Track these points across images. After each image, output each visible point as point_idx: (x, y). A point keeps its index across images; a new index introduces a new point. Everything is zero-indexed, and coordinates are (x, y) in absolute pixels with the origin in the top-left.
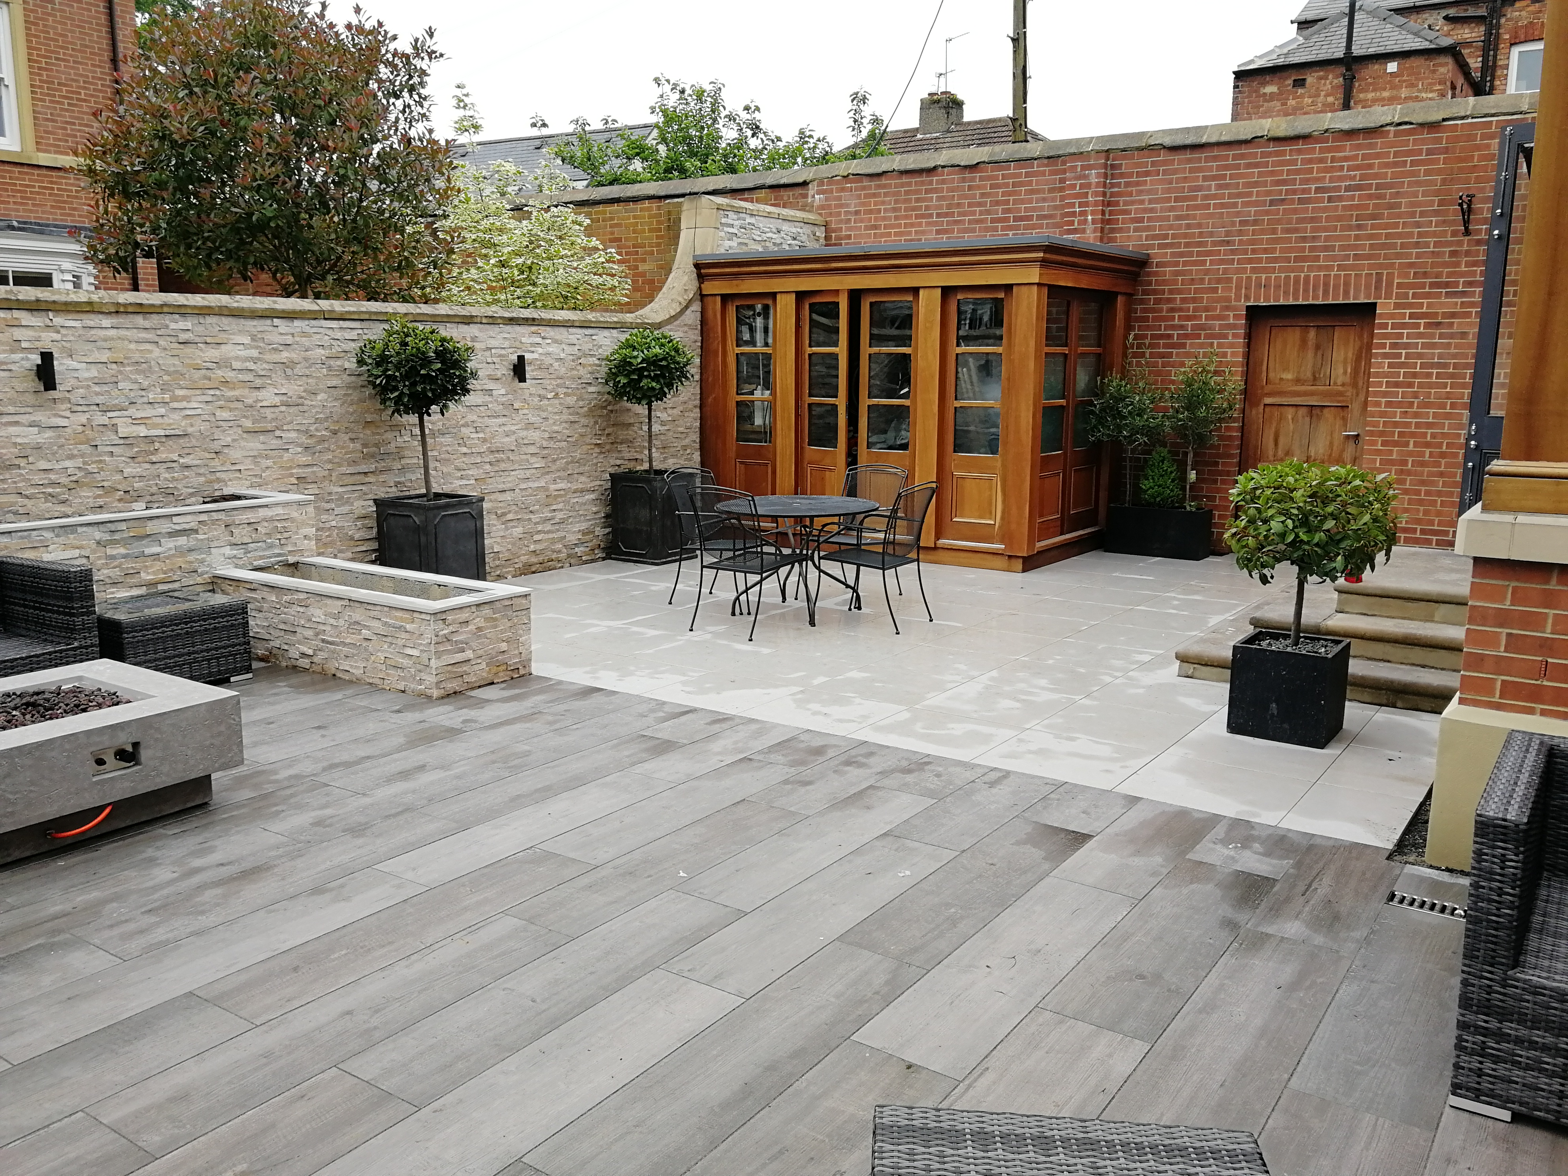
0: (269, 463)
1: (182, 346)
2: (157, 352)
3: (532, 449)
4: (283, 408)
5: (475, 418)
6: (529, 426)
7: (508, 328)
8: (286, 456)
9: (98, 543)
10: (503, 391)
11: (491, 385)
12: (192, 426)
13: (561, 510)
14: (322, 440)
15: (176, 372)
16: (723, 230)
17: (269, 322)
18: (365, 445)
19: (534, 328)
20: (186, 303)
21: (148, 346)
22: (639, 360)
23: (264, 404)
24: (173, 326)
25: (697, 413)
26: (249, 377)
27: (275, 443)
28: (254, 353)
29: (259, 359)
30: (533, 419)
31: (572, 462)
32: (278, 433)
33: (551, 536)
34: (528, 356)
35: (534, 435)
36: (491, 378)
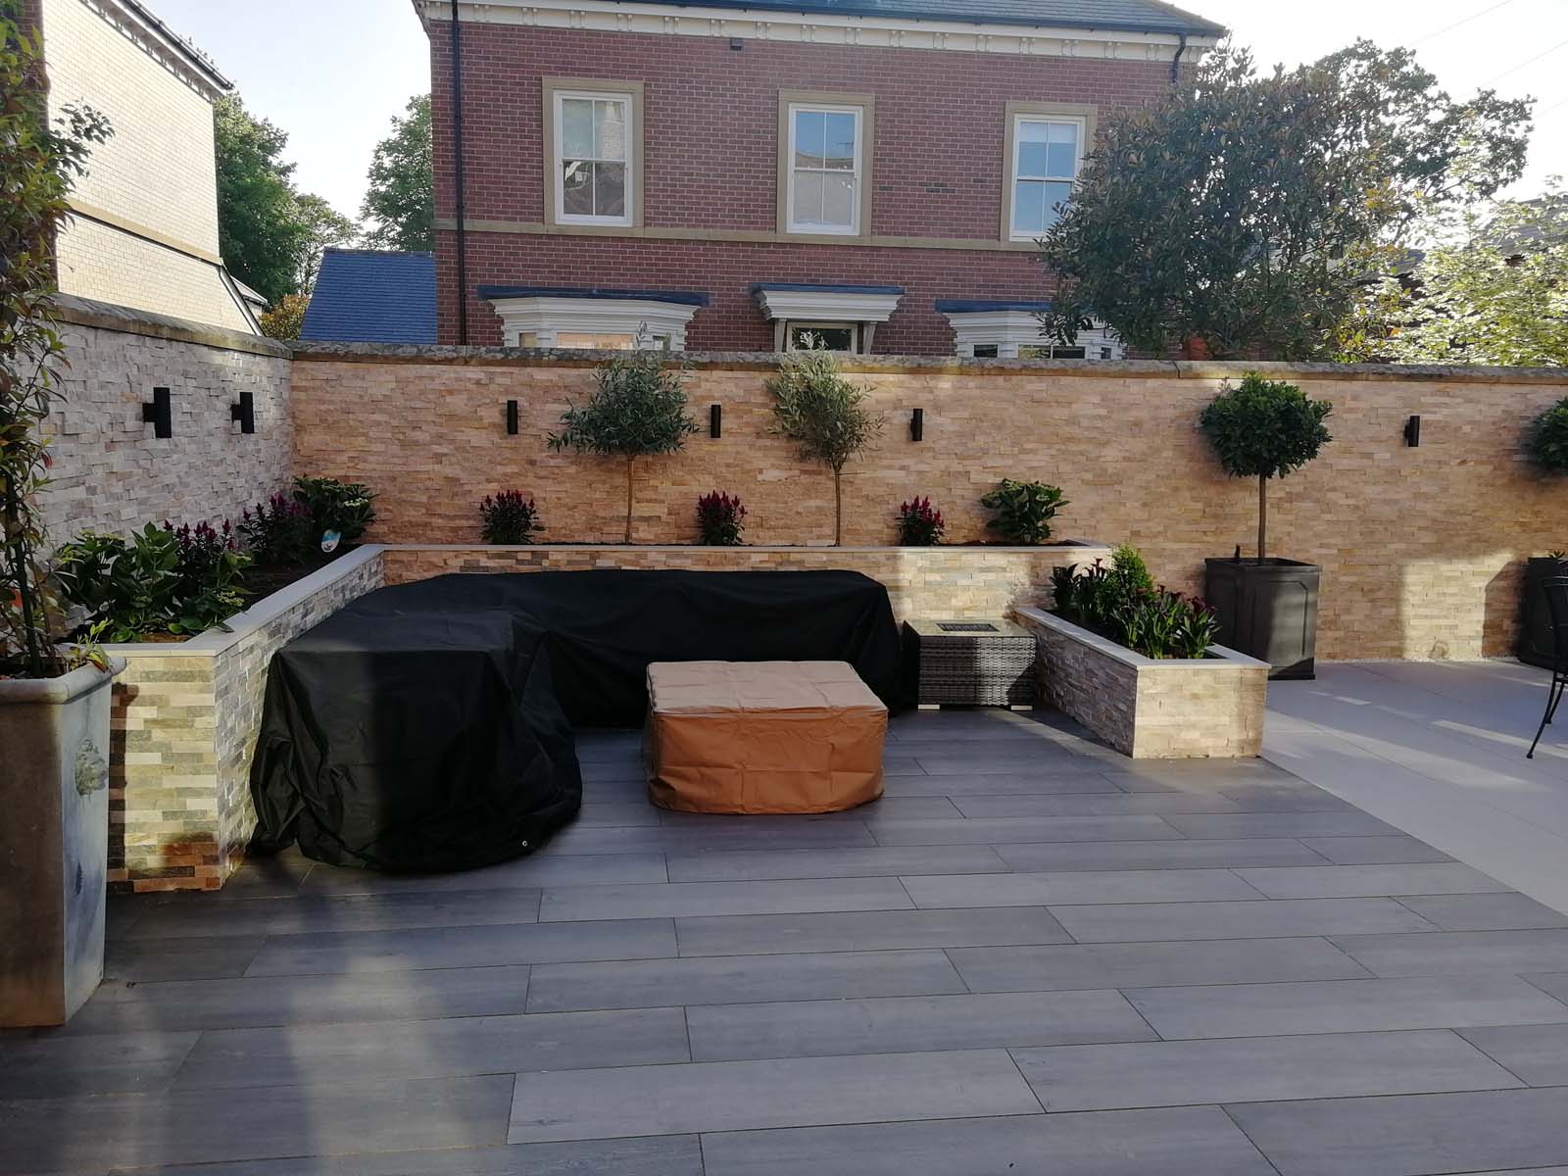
0: (1104, 516)
1: (1035, 405)
10: (1387, 456)
11: (1371, 448)
14: (1161, 496)
15: (1027, 427)
18: (1208, 505)
23: (1107, 459)
26: (1095, 434)
27: (1113, 496)
28: (1103, 412)
29: (1107, 417)
30: (1424, 489)
34: (1424, 417)
35: (1428, 507)
36: (1372, 440)
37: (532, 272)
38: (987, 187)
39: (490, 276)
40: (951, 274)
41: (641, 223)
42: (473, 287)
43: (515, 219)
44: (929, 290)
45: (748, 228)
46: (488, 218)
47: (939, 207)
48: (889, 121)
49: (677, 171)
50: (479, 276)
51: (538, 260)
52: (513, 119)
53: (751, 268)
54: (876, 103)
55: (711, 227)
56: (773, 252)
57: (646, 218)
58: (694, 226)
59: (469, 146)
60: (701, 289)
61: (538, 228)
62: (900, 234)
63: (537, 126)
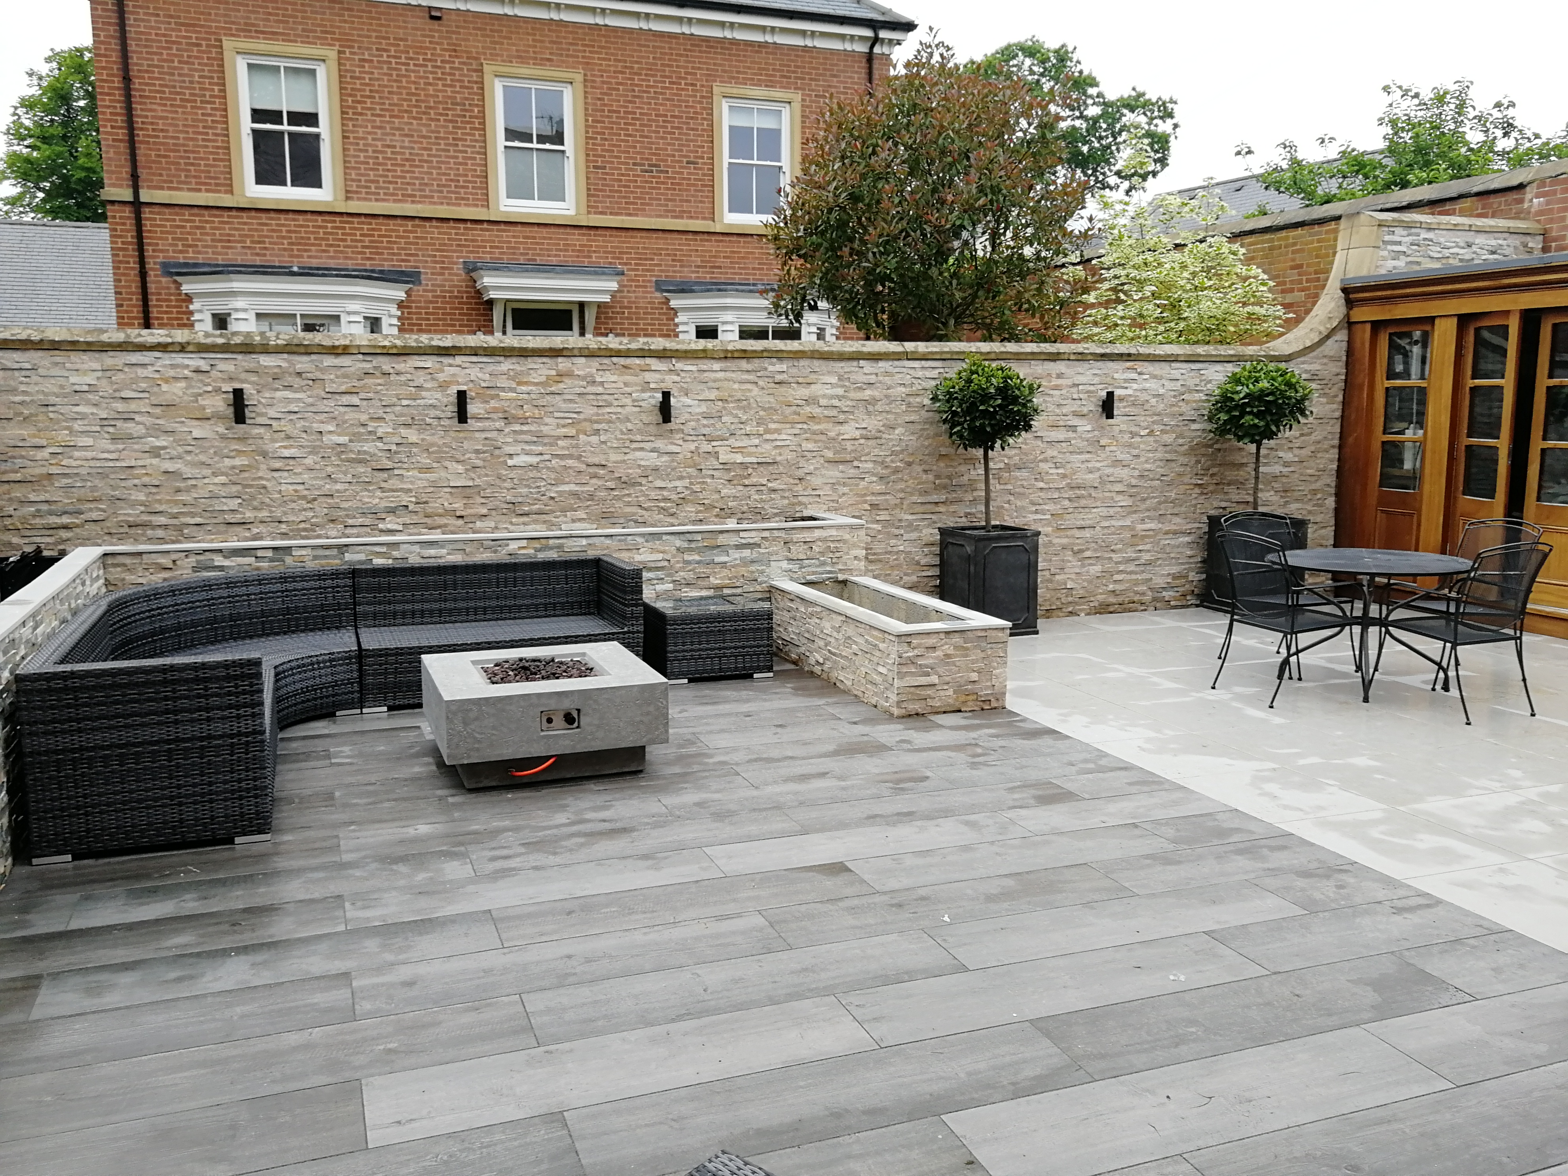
0: (846, 490)
1: (777, 386)
2: (756, 391)
3: (1119, 487)
4: (862, 441)
5: (1055, 453)
6: (1117, 463)
7: (1100, 364)
8: (863, 484)
9: (678, 549)
10: (1089, 428)
11: (1075, 421)
12: (780, 455)
13: (1149, 551)
14: (896, 471)
15: (771, 408)
16: (1385, 249)
17: (855, 363)
18: (938, 477)
19: (1129, 364)
20: (784, 348)
21: (749, 386)
22: (1241, 395)
23: (845, 437)
24: (771, 368)
25: (1334, 454)
26: (834, 413)
27: (852, 472)
28: (840, 391)
29: (843, 397)
30: (1120, 457)
31: (1165, 502)
32: (856, 463)
33: (1134, 577)
34: (1118, 393)
35: (1124, 473)
36: (1076, 414)
37: (223, 247)
38: (700, 169)
39: (174, 251)
40: (669, 255)
41: (342, 195)
42: (155, 263)
43: (199, 190)
44: (648, 270)
45: (459, 205)
46: (170, 188)
47: (653, 188)
48: (599, 99)
49: (379, 143)
50: (162, 251)
51: (229, 235)
52: (191, 82)
53: (464, 246)
54: (585, 80)
55: (420, 202)
56: (488, 230)
57: (347, 192)
58: (400, 201)
59: (142, 110)
60: (412, 267)
61: (226, 200)
62: (617, 214)
63: (220, 91)
